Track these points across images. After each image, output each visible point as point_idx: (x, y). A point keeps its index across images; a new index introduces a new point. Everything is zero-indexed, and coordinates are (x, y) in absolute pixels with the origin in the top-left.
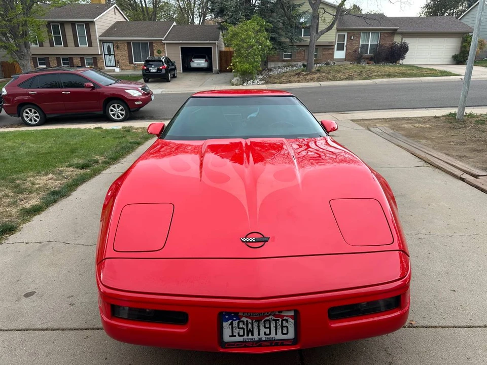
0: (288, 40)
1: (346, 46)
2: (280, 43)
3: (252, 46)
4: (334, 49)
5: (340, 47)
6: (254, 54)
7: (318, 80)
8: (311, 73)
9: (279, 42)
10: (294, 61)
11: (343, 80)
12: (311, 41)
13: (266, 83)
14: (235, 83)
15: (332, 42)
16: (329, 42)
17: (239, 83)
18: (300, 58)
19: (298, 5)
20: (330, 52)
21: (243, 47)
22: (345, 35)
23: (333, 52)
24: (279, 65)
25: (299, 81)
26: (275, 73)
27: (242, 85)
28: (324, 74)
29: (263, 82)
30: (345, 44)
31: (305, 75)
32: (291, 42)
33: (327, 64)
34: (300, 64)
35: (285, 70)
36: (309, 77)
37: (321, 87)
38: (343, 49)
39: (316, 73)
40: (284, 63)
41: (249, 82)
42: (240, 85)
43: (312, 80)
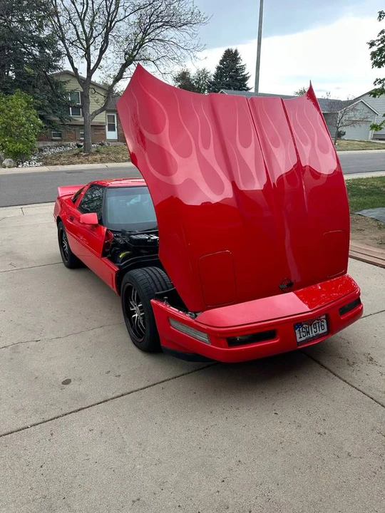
0: (58, 119)
1: (117, 127)
2: (50, 122)
3: (23, 125)
4: (105, 129)
5: (112, 128)
6: (27, 133)
7: (101, 161)
8: (91, 154)
9: (48, 120)
10: (65, 140)
11: (126, 161)
12: (85, 121)
13: (45, 164)
14: (8, 164)
15: (103, 123)
16: (101, 123)
17: (12, 165)
18: (71, 137)
19: (63, 82)
20: (102, 132)
21: (13, 126)
22: (114, 116)
23: (105, 132)
24: (49, 145)
25: (82, 163)
26: (48, 153)
27: (17, 167)
28: (104, 156)
29: (41, 163)
30: (116, 125)
31: (85, 156)
32: (61, 121)
33: (102, 144)
34: (72, 144)
35: (58, 150)
36: (90, 158)
37: (108, 169)
38: (115, 130)
39: (96, 154)
40: (54, 143)
41: (25, 163)
42: (14, 167)
43: (95, 161)
